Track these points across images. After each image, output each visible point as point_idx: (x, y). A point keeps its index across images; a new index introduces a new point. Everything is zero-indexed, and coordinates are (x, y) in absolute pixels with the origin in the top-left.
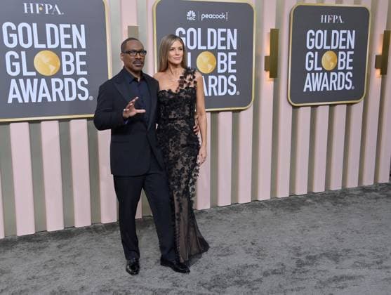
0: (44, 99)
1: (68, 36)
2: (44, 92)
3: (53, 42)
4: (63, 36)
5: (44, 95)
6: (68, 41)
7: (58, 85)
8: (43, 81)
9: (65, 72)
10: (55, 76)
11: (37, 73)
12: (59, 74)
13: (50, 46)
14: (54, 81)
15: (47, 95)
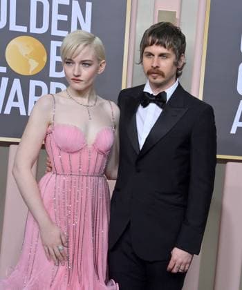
0: (15, 110)
1: (65, 18)
2: (16, 99)
3: (39, 25)
4: (57, 17)
5: (16, 105)
6: (64, 26)
7: (38, 91)
8: (17, 82)
9: (53, 73)
10: (35, 77)
11: (9, 69)
12: (43, 75)
13: (34, 30)
14: (33, 84)
15: (20, 104)
